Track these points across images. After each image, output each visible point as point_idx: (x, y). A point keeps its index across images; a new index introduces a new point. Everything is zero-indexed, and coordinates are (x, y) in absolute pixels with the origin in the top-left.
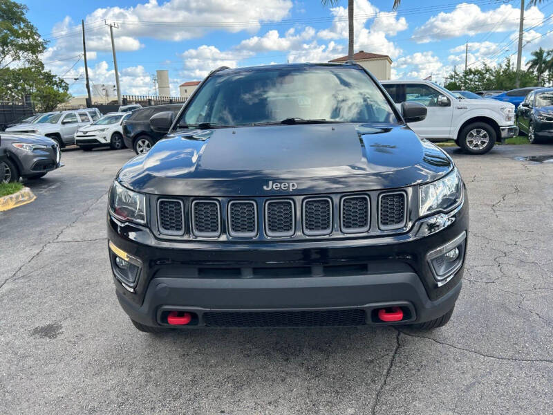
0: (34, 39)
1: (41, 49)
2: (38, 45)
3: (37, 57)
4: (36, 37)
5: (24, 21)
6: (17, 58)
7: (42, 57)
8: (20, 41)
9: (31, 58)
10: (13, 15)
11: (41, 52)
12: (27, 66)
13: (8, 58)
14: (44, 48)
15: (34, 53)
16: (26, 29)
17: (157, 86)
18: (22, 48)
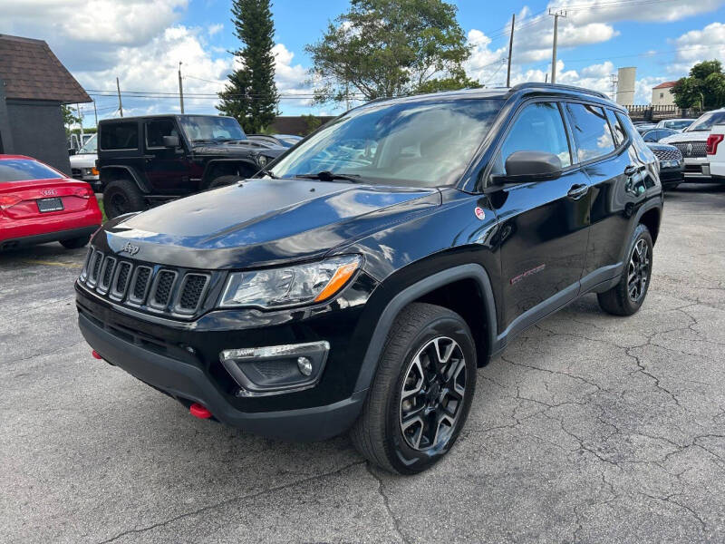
0: (459, 44)
1: (465, 55)
2: (462, 51)
3: (459, 65)
4: (461, 42)
5: (453, 25)
6: (440, 67)
7: (465, 65)
8: (445, 49)
9: (453, 67)
10: (442, 18)
11: (465, 59)
12: (449, 77)
13: (432, 69)
14: (469, 54)
15: (457, 61)
16: (453, 34)
17: (616, 90)
18: (446, 56)
